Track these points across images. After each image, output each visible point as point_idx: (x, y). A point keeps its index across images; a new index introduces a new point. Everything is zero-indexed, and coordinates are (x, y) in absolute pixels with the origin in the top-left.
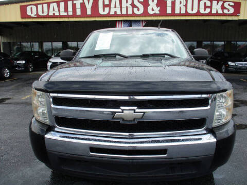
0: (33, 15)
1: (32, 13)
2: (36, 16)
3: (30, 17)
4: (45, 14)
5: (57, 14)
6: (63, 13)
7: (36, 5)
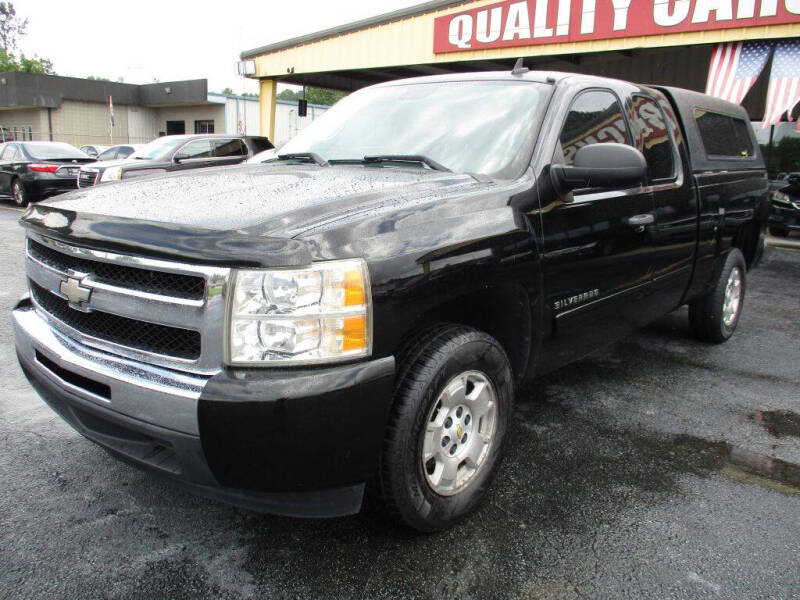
0: (462, 45)
1: (460, 38)
2: (469, 46)
3: (455, 50)
4: (494, 36)
5: (525, 34)
6: (541, 32)
7: (473, 13)
